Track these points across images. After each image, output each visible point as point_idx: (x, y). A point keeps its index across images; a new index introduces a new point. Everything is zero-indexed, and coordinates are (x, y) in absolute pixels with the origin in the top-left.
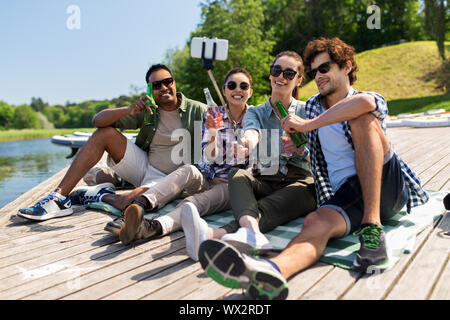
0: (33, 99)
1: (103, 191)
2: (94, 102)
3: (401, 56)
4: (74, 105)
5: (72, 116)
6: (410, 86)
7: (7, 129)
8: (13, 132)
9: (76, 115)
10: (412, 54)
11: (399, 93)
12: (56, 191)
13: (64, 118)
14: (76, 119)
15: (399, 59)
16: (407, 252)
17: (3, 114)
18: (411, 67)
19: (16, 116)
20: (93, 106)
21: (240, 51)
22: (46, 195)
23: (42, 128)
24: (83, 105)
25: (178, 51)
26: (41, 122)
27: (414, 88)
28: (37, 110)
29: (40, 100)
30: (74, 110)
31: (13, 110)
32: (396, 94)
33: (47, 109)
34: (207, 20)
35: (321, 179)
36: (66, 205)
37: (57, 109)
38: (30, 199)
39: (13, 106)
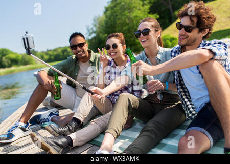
1: (51, 114)
2: (60, 48)
3: (218, 6)
4: (50, 50)
5: (50, 56)
6: (224, 22)
7: (19, 66)
8: (22, 67)
9: (52, 55)
10: (225, 5)
11: (219, 26)
12: (19, 121)
13: (46, 57)
14: (52, 58)
15: (217, 9)
18: (225, 12)
19: (23, 59)
20: (60, 50)
21: (131, 13)
22: (13, 125)
23: (36, 64)
24: (55, 50)
25: (100, 17)
26: (36, 61)
27: (227, 23)
30: (51, 53)
31: (21, 56)
32: (217, 27)
33: (38, 54)
35: (186, 100)
36: (27, 129)
37: (42, 54)
38: (10, 123)
39: (21, 54)
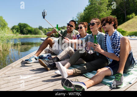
0: (39, 26)
1: (48, 56)
4: (50, 28)
8: (33, 36)
12: (35, 55)
16: (130, 83)
17: (31, 30)
19: (34, 31)
21: (100, 13)
23: (41, 35)
25: (81, 13)
26: (41, 33)
28: (40, 29)
29: (41, 27)
30: (50, 30)
31: (34, 29)
33: (43, 29)
34: (91, 3)
37: (45, 29)
